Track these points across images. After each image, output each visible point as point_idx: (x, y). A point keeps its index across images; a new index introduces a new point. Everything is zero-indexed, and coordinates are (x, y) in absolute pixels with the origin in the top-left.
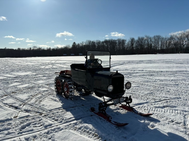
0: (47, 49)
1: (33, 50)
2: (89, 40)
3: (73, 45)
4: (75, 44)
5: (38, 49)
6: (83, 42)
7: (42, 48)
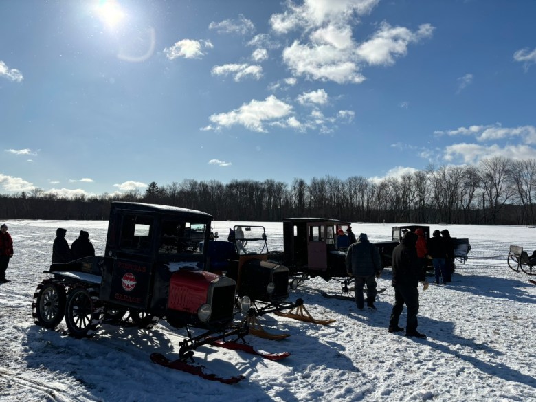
0: (73, 199)
1: (32, 199)
2: (190, 180)
3: (150, 190)
4: (154, 186)
5: (45, 197)
6: (174, 185)
7: (58, 194)
